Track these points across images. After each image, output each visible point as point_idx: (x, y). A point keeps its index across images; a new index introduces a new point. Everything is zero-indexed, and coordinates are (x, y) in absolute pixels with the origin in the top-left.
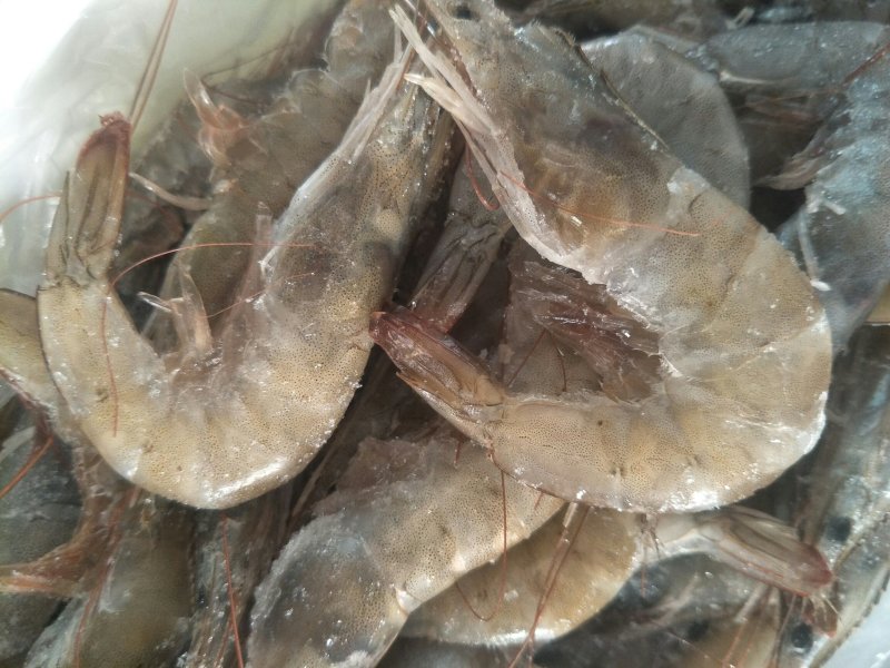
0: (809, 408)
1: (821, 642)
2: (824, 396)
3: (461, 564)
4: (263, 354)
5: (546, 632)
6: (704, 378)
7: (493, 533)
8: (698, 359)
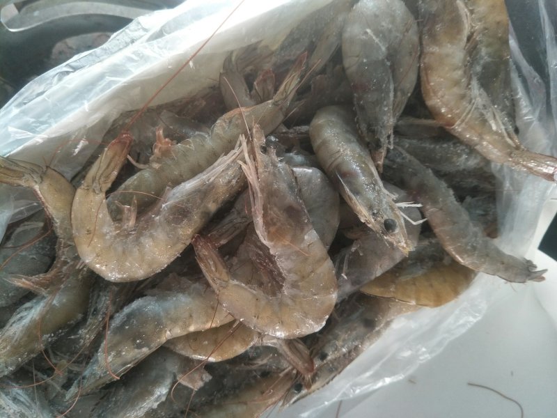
0: (321, 319)
1: (304, 392)
2: (327, 317)
3: (192, 329)
4: (151, 236)
5: (212, 359)
6: (293, 298)
7: (207, 321)
8: (294, 291)
